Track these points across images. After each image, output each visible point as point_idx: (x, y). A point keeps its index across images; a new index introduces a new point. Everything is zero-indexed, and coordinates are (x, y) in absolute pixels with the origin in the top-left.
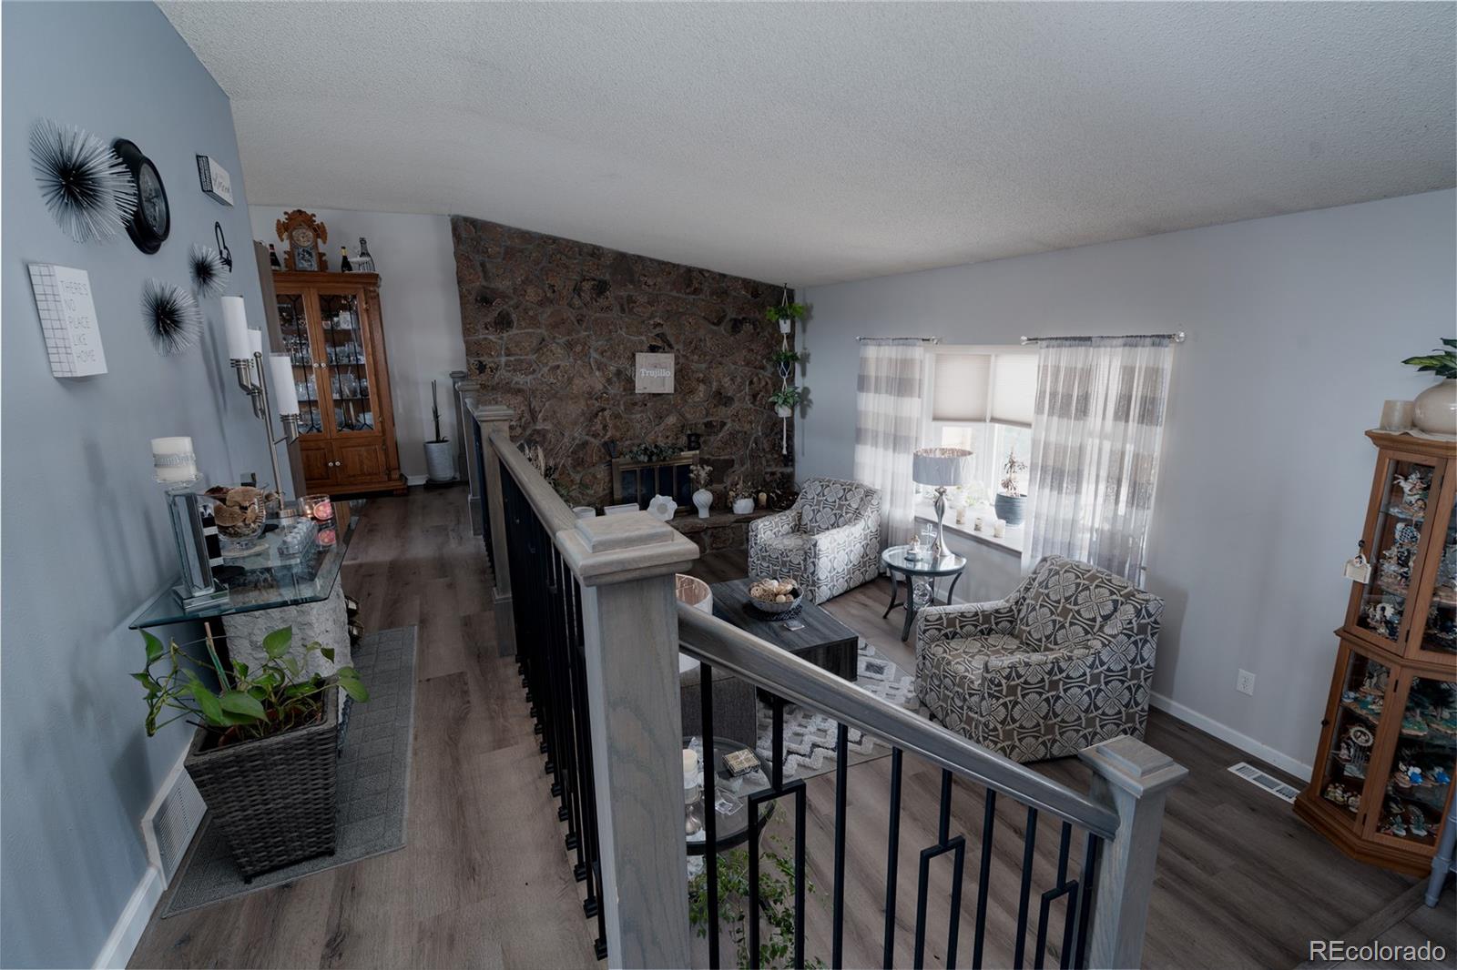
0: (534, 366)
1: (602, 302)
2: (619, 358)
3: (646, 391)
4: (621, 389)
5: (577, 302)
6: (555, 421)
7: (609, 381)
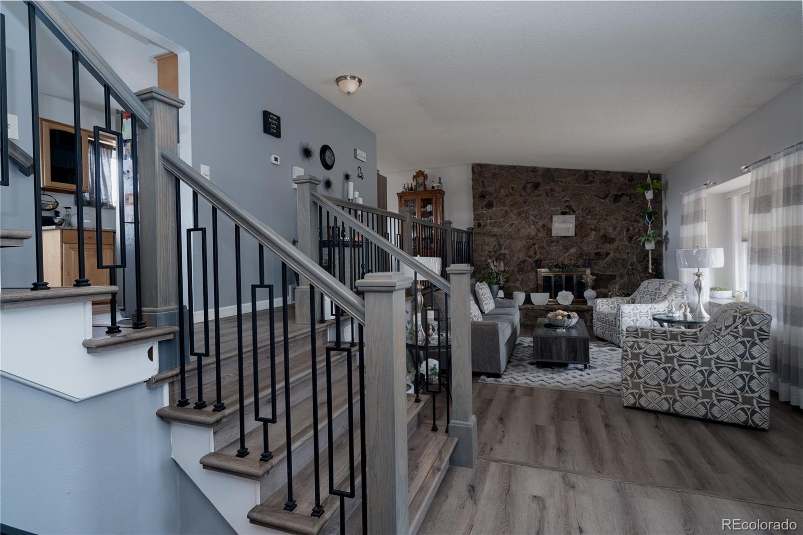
0: (502, 224)
1: (537, 192)
2: (544, 218)
3: (558, 235)
4: (545, 234)
5: (524, 194)
6: (510, 249)
7: (538, 230)
